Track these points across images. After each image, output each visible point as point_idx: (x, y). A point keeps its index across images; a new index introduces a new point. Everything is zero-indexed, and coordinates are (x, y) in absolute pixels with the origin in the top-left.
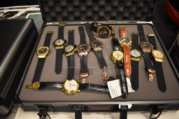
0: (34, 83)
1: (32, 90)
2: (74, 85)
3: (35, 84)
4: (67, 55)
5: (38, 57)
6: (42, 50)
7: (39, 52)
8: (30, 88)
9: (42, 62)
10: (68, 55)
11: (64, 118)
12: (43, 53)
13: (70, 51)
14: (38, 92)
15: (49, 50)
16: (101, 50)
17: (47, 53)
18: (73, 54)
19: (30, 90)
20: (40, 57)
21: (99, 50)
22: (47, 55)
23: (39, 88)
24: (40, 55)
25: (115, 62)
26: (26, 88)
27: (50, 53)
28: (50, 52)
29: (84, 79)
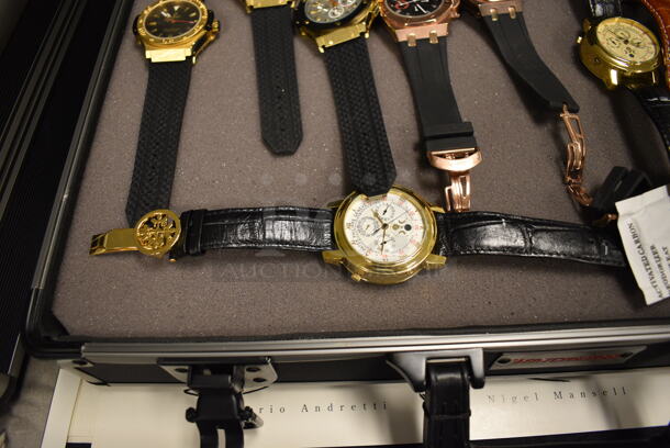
0: (142, 216)
1: (131, 261)
2: (408, 228)
3: (149, 223)
4: (327, 41)
5: (149, 54)
6: (166, 15)
7: (149, 28)
8: (117, 254)
9: (170, 84)
10: (331, 43)
11: (330, 408)
12: (175, 34)
13: (339, 14)
14: (174, 274)
15: (211, 16)
16: (519, 15)
17: (198, 31)
18: (362, 34)
19: (121, 261)
20: (157, 55)
21: (508, 15)
22: (198, 47)
23: (176, 253)
24: (154, 46)
25: (616, 82)
26: (92, 252)
27: (217, 35)
28: (215, 25)
29: (456, 188)
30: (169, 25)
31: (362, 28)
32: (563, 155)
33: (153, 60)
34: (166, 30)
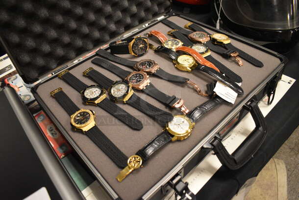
0: (127, 162)
2: (183, 122)
3: (131, 162)
4: (127, 99)
5: (84, 130)
6: (79, 118)
7: (77, 124)
12: (87, 121)
13: (123, 92)
15: (92, 111)
17: (92, 117)
21: (157, 70)
24: (85, 126)
25: (190, 70)
27: (95, 115)
29: (183, 109)
30: (82, 120)
31: (133, 91)
32: (195, 90)
33: (86, 131)
34: (83, 121)
